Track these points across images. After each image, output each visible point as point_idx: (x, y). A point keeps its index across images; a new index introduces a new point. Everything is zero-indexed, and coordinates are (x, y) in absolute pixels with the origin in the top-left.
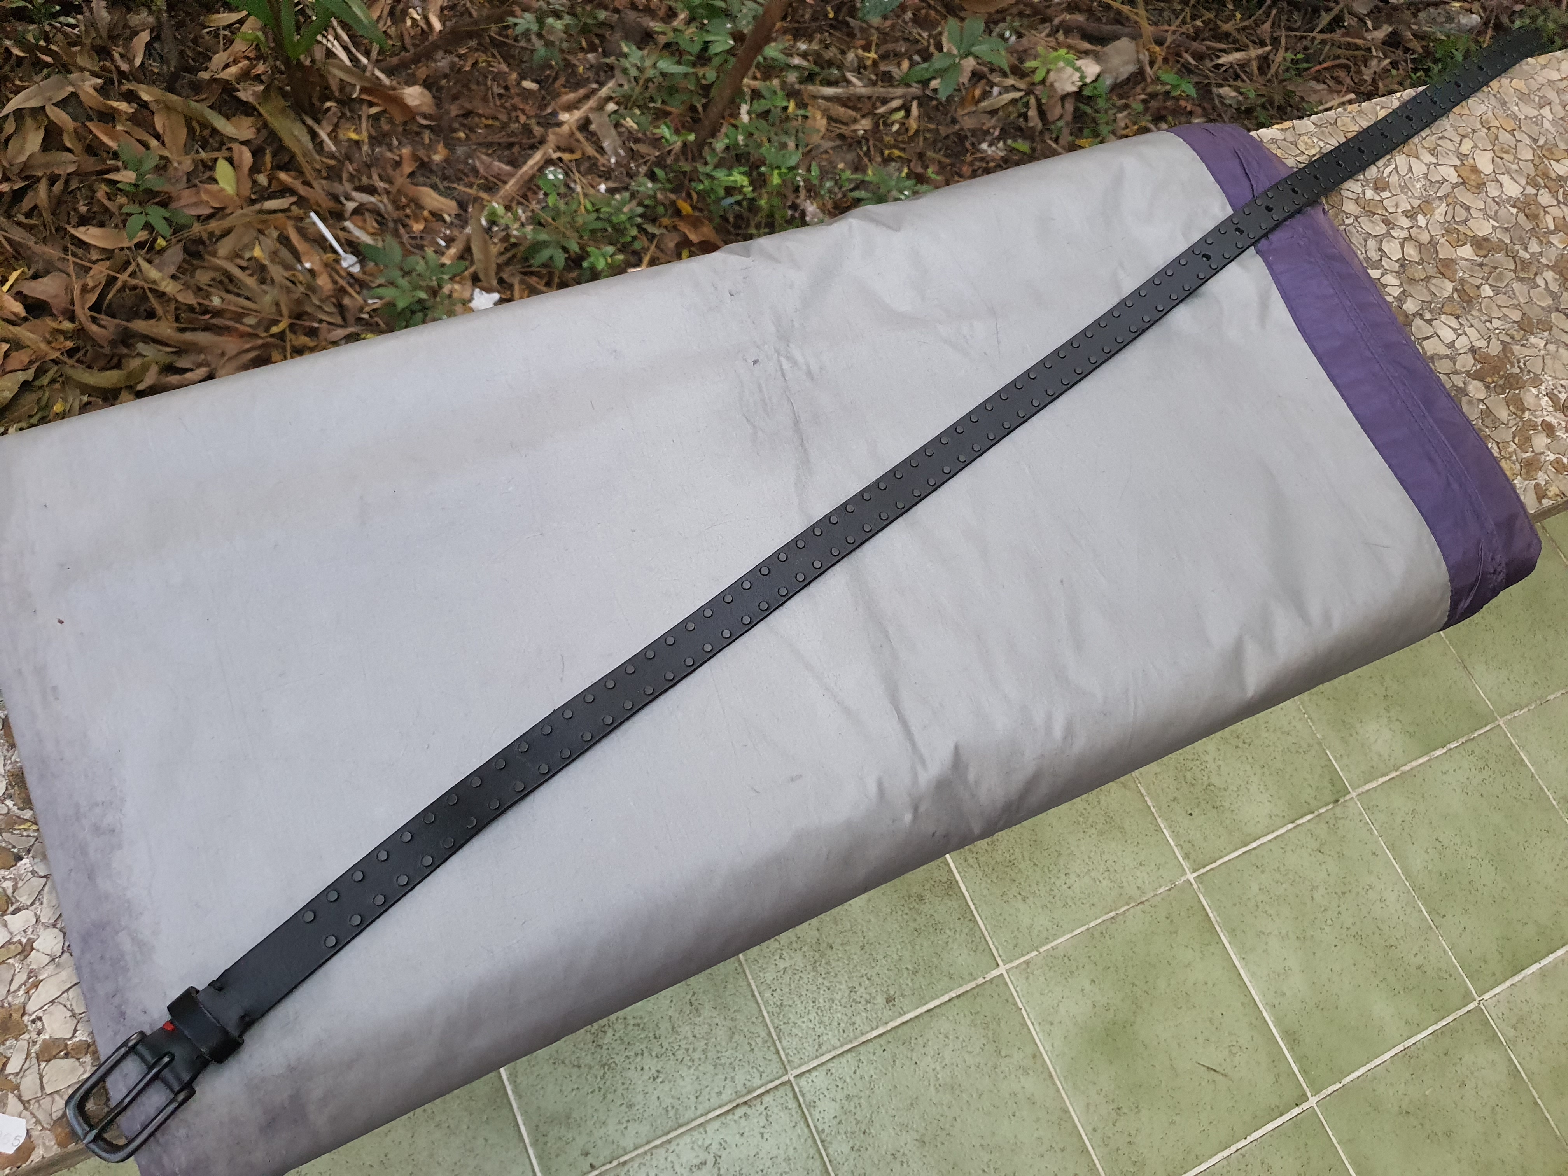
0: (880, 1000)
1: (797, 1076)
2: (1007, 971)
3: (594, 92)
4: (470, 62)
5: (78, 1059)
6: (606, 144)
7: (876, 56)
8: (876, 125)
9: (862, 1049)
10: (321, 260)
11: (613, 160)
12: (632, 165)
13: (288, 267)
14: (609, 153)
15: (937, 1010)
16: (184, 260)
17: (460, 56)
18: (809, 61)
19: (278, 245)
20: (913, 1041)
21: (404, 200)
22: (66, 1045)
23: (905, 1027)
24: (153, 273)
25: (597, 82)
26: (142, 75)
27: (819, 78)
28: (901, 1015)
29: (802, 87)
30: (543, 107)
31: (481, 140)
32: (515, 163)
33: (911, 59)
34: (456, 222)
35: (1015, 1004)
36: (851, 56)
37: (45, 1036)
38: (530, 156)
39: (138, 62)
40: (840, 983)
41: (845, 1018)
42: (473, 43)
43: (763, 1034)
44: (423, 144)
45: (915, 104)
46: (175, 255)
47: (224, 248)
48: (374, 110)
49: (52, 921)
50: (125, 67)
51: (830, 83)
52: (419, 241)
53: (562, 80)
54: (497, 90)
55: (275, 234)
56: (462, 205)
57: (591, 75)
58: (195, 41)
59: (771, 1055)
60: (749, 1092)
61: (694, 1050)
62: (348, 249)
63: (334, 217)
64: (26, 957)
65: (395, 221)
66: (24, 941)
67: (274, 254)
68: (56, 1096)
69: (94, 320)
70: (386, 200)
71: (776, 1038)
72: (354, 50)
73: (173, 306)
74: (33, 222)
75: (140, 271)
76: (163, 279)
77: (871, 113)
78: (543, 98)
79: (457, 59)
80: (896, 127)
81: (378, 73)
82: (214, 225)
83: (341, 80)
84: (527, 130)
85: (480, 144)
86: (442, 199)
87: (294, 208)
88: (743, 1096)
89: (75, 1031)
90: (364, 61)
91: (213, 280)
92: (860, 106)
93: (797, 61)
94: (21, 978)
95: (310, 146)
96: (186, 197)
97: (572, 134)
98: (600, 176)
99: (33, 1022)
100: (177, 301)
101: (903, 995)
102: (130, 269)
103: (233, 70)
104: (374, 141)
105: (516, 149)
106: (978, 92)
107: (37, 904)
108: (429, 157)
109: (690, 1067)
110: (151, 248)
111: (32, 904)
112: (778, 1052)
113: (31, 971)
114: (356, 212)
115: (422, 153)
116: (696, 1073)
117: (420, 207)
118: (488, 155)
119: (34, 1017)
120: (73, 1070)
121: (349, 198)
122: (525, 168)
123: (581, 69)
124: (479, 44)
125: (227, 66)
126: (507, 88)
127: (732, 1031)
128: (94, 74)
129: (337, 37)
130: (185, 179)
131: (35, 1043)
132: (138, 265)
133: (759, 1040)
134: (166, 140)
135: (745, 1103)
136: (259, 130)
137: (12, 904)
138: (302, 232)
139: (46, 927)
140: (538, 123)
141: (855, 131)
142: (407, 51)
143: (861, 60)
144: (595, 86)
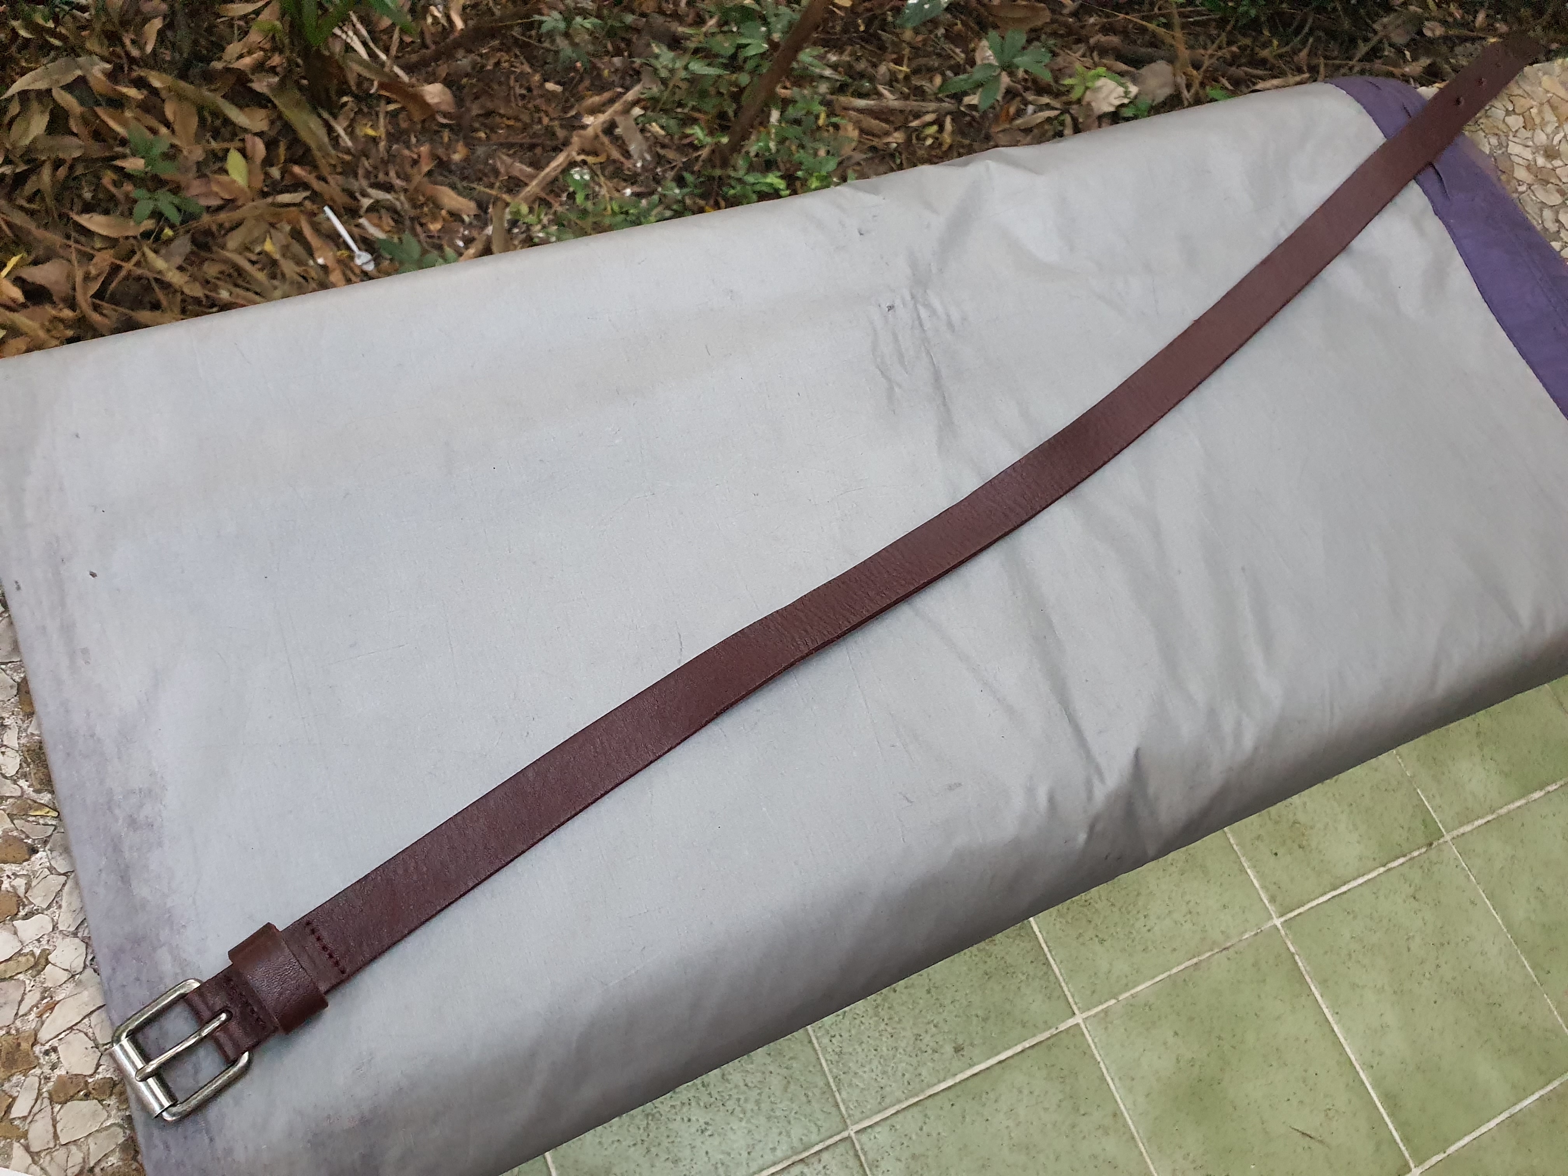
0: (949, 1049)
1: (857, 1132)
2: (1085, 1020)
3: (620, 95)
4: (492, 61)
5: (100, 1101)
6: (632, 148)
7: (908, 70)
8: (909, 140)
9: (928, 1103)
10: (335, 256)
11: (639, 165)
12: (659, 170)
13: (299, 262)
14: (635, 156)
15: (1011, 1061)
16: (192, 253)
17: (481, 55)
18: (840, 73)
19: (290, 239)
20: (984, 1095)
21: (421, 198)
22: (86, 1083)
23: (976, 1079)
24: (159, 263)
25: (622, 87)
26: (153, 62)
27: (851, 90)
28: (971, 1066)
29: (834, 97)
30: (565, 110)
31: (502, 140)
32: (537, 165)
33: (943, 74)
34: (475, 222)
35: (1093, 1056)
36: (883, 69)
37: (60, 1072)
38: (553, 158)
39: (149, 49)
40: (903, 1029)
41: (911, 1069)
42: (496, 43)
43: (821, 1084)
44: (442, 143)
45: (948, 120)
46: (183, 245)
47: (234, 241)
48: (391, 107)
49: (72, 929)
50: (135, 53)
51: (861, 95)
52: (436, 241)
53: (587, 83)
54: (519, 91)
55: (288, 228)
56: (482, 206)
57: (616, 78)
58: (210, 30)
59: (828, 1108)
60: (806, 1149)
61: (746, 1100)
62: (363, 247)
63: (350, 213)
64: (39, 973)
65: (412, 219)
66: (37, 952)
67: (285, 250)
68: (73, 1148)
69: (96, 308)
70: (402, 198)
71: (835, 1089)
72: (372, 45)
73: (179, 297)
74: (33, 206)
75: (146, 260)
76: (169, 269)
77: (903, 127)
78: (567, 101)
79: (479, 59)
80: (929, 142)
81: (397, 70)
82: (223, 216)
83: (359, 75)
84: (550, 133)
85: (501, 144)
86: (460, 199)
87: (307, 203)
88: (801, 1152)
89: (98, 1065)
90: (383, 57)
91: (222, 273)
92: (892, 119)
93: (828, 72)
94: (32, 998)
95: (326, 139)
96: (196, 188)
97: (596, 137)
98: (625, 180)
99: (47, 1053)
100: (182, 293)
101: (972, 1045)
102: (135, 259)
103: (247, 61)
104: (392, 137)
105: (538, 151)
106: (1012, 110)
107: (54, 908)
108: (449, 156)
109: (741, 1120)
110: (157, 239)
111: (49, 907)
112: (837, 1105)
113: (46, 990)
114: (371, 209)
115: (441, 151)
116: (749, 1126)
117: (438, 206)
118: (508, 155)
119: (47, 1047)
120: (95, 1114)
121: (365, 195)
122: (547, 170)
123: (606, 72)
124: (502, 44)
125: (241, 56)
126: (529, 90)
127: (788, 1081)
128: (104, 59)
129: (356, 33)
130: (195, 169)
131: (47, 1079)
132: (144, 254)
133: (817, 1091)
134: (176, 127)
135: (802, 1160)
136: (272, 123)
137: (24, 906)
138: (316, 228)
139: (65, 935)
140: (562, 126)
141: (888, 144)
142: (427, 48)
143: (893, 74)
144: (619, 90)
